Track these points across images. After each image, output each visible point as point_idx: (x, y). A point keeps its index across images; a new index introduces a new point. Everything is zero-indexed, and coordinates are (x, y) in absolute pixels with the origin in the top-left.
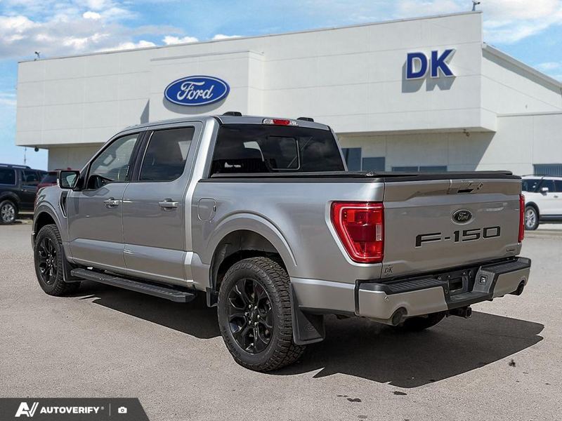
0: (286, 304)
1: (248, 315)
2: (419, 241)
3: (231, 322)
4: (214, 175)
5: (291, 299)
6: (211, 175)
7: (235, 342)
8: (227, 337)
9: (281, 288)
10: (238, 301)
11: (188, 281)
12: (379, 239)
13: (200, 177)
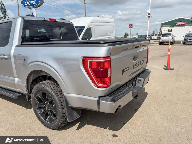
0: (62, 104)
1: (45, 106)
2: (123, 72)
3: (38, 108)
4: (23, 43)
5: (65, 102)
6: (22, 43)
7: (41, 117)
8: (37, 115)
9: (59, 96)
10: (40, 100)
11: (17, 90)
12: (109, 75)
13: (17, 44)
